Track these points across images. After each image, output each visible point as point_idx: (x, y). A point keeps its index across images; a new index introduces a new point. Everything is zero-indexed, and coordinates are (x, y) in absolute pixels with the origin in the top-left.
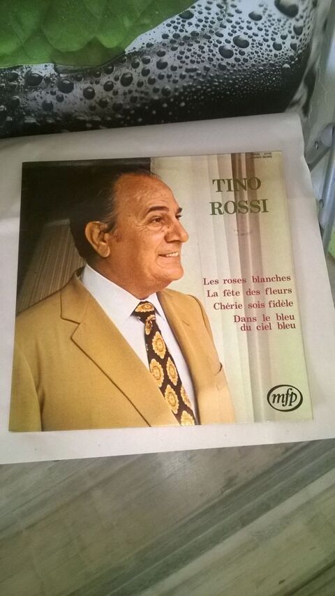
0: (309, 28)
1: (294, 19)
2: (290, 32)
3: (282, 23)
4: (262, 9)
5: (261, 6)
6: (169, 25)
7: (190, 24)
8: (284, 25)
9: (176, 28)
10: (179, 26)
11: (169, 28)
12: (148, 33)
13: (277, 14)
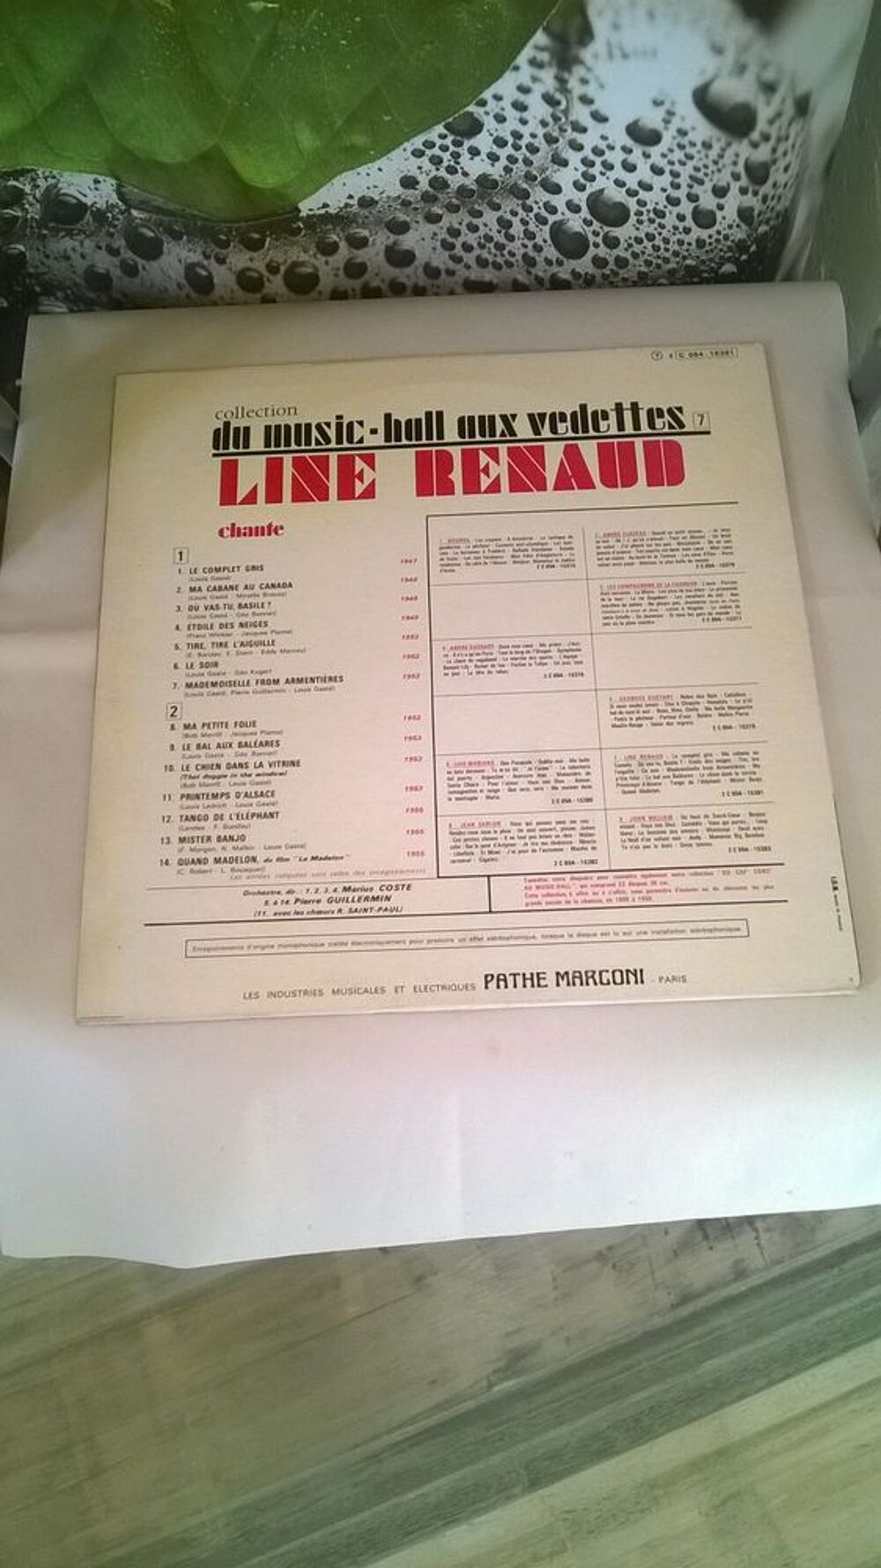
0: (786, 169)
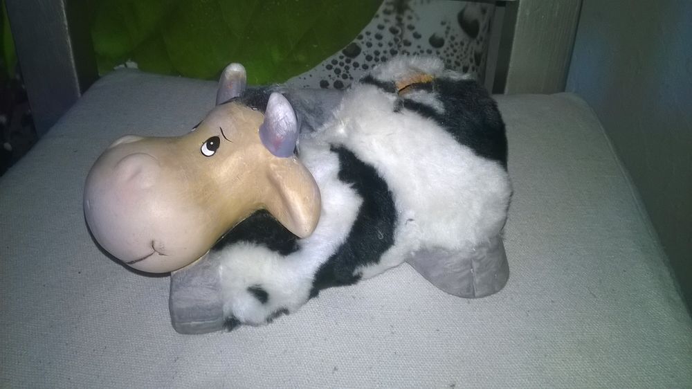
1: (475, 41)
2: (471, 61)
3: (464, 47)
4: (444, 28)
5: (443, 23)
6: (329, 67)
7: (356, 65)
8: (467, 49)
9: (337, 71)
10: (343, 69)
11: (328, 72)
12: (302, 76)
13: (460, 35)
